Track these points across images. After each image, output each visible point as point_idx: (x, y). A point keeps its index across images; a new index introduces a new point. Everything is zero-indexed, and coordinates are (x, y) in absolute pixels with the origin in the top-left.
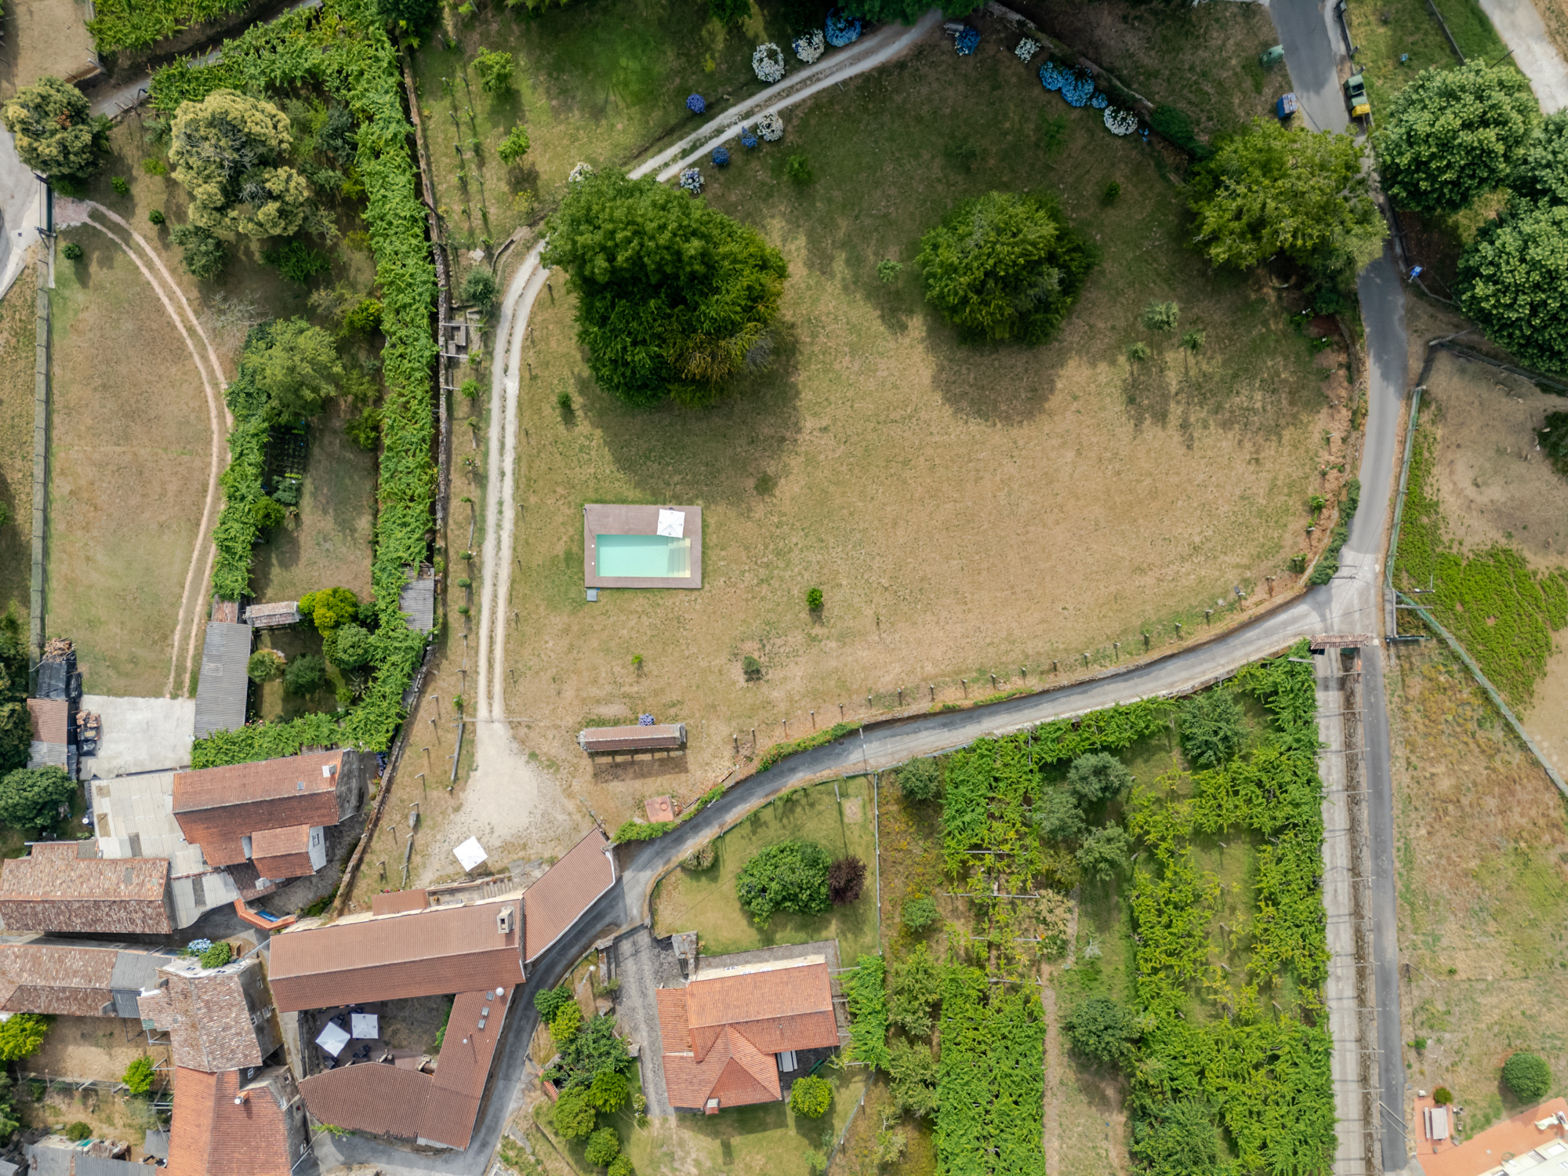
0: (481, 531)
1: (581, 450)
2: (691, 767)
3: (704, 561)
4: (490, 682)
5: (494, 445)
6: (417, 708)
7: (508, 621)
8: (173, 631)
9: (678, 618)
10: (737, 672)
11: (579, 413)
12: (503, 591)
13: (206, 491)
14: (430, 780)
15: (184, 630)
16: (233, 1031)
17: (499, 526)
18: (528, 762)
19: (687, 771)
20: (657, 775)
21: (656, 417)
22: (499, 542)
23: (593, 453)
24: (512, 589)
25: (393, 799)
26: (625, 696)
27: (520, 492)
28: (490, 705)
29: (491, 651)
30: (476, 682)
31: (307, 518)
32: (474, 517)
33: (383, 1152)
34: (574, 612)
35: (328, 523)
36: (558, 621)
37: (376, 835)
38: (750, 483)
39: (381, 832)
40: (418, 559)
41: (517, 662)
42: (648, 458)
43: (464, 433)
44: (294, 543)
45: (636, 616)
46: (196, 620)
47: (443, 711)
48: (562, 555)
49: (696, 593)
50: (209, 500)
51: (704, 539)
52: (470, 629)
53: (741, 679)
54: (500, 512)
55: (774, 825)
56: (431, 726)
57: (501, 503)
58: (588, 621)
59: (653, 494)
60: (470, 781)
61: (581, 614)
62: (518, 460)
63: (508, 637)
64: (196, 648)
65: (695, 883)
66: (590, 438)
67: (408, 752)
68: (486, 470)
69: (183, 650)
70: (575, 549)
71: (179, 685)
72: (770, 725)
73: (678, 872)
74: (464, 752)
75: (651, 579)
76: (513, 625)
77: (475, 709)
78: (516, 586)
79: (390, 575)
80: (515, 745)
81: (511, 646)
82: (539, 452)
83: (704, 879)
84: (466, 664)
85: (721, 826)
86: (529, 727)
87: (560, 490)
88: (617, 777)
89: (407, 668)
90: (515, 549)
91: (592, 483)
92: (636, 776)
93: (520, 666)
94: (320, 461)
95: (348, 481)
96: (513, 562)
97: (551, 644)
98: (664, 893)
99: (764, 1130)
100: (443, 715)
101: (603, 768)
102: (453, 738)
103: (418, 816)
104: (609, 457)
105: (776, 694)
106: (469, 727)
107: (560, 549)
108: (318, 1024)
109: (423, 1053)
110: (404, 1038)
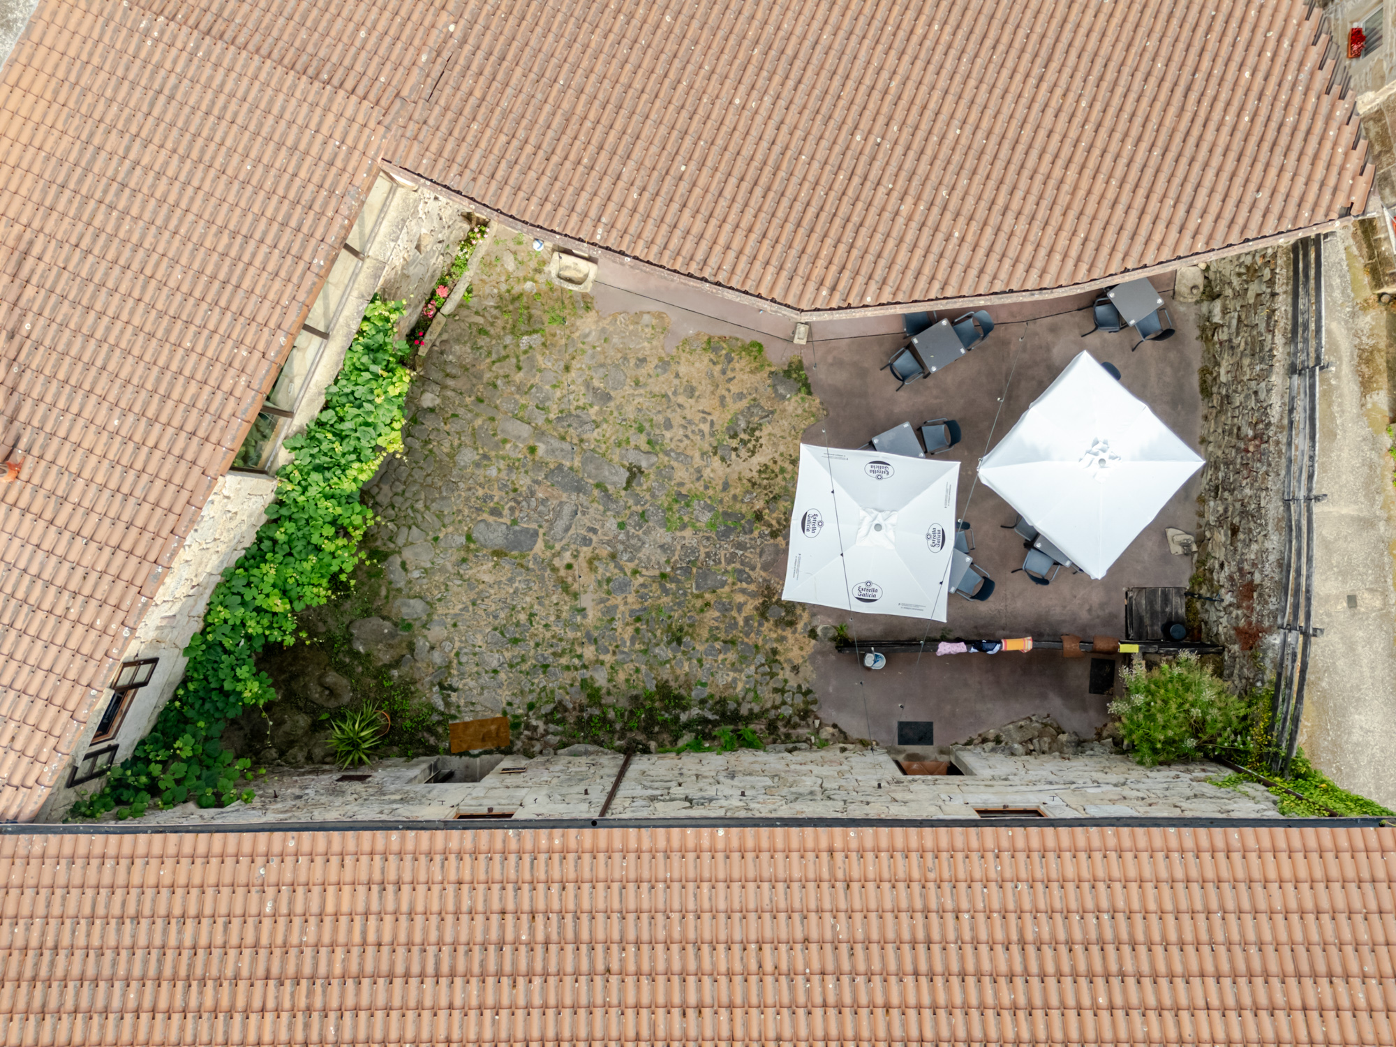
108: (1166, 557)
109: (587, 303)
110: (691, 391)
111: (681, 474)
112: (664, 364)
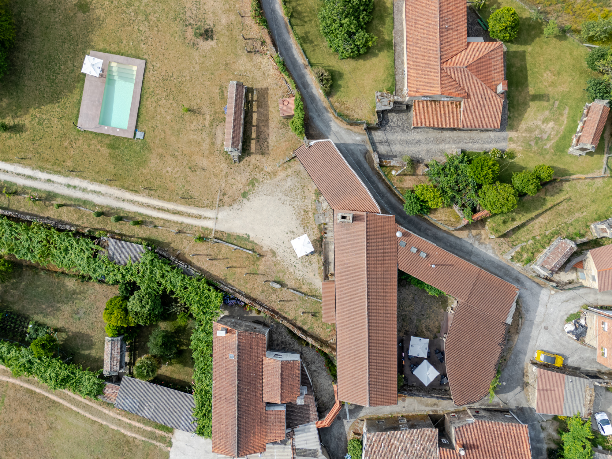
0: (85, 203)
1: (42, 125)
2: (265, 86)
3: (128, 56)
4: (189, 215)
5: (29, 183)
6: (200, 269)
7: (150, 196)
8: (125, 436)
9: (164, 80)
10: (206, 45)
11: (17, 121)
12: (129, 196)
13: (32, 391)
14: (251, 269)
15: (124, 427)
16: (409, 446)
17: (84, 190)
18: (248, 200)
19: (267, 89)
20: (267, 110)
21: (28, 71)
22: (95, 192)
23: (44, 117)
24: (127, 189)
25: (261, 298)
26: (211, 124)
27: (63, 171)
28: (205, 218)
29: (168, 211)
30: (188, 225)
31: (60, 324)
32: (75, 206)
33: (516, 356)
34: (149, 149)
35: (67, 309)
36: (154, 161)
37: (284, 315)
38: (80, 15)
39: (283, 310)
40: (92, 246)
41: (177, 194)
42: (53, 81)
43: (19, 202)
44: (77, 336)
45: (158, 108)
46: (119, 417)
47: (205, 252)
48: (109, 151)
49: (149, 65)
50: (38, 390)
51: (113, 53)
52: (151, 222)
53: (210, 43)
54: (75, 187)
55: (307, 28)
56: (215, 262)
57: (69, 186)
58: (157, 141)
59: (78, 82)
60: (256, 241)
61: (152, 145)
62: (42, 169)
63: (160, 198)
64: (139, 421)
65: (342, 89)
66: (34, 117)
67: (230, 281)
68: (45, 191)
69: (139, 431)
70: (107, 141)
71: (163, 439)
72: (243, 27)
73: (333, 99)
74: (235, 242)
75: (134, 93)
76: (152, 192)
77: (207, 229)
78: (126, 185)
79: (99, 267)
80: (236, 206)
81: (167, 196)
82: (38, 153)
83: (340, 82)
84: (174, 229)
85: (306, 67)
86: (224, 194)
87: (66, 144)
88: (266, 139)
89: (168, 268)
90: (101, 182)
91: (64, 122)
92: (267, 126)
93: (180, 193)
94: (23, 306)
95: (40, 289)
96: (110, 185)
97: (169, 169)
98: (346, 112)
99: (526, 69)
100: (209, 252)
101: (259, 147)
102: (225, 248)
103: (275, 282)
104: (48, 107)
105: (224, 21)
106: (218, 235)
107: (105, 151)
108: (412, 382)
109: (445, 310)
110: (434, 323)
111: (423, 321)
112: (437, 320)
